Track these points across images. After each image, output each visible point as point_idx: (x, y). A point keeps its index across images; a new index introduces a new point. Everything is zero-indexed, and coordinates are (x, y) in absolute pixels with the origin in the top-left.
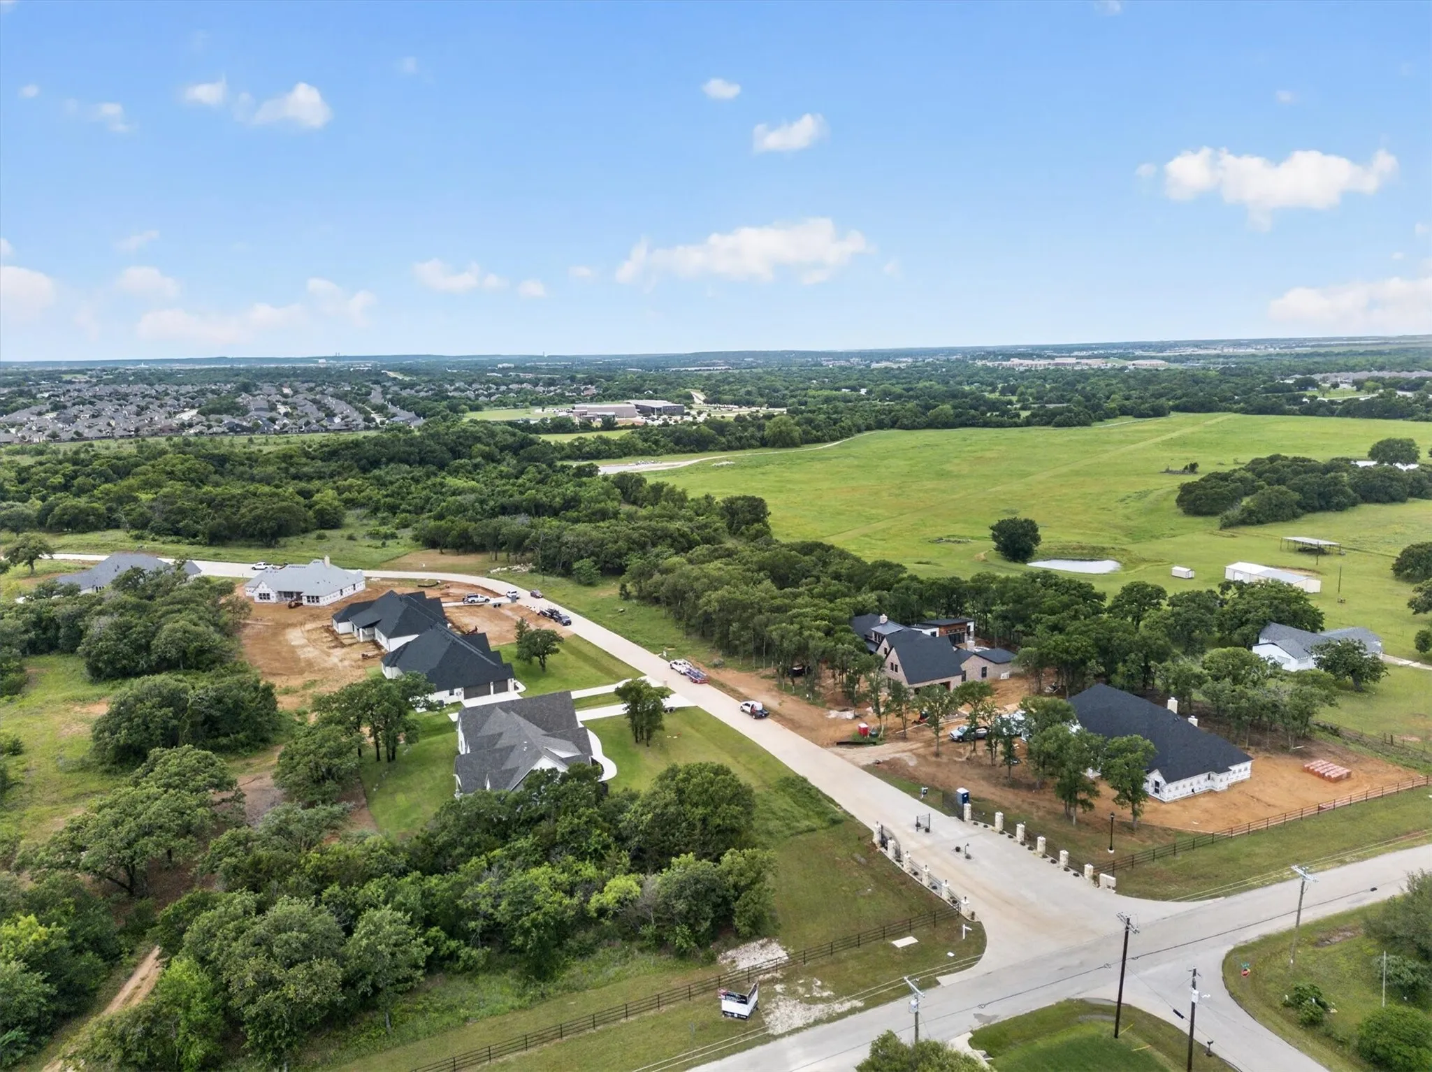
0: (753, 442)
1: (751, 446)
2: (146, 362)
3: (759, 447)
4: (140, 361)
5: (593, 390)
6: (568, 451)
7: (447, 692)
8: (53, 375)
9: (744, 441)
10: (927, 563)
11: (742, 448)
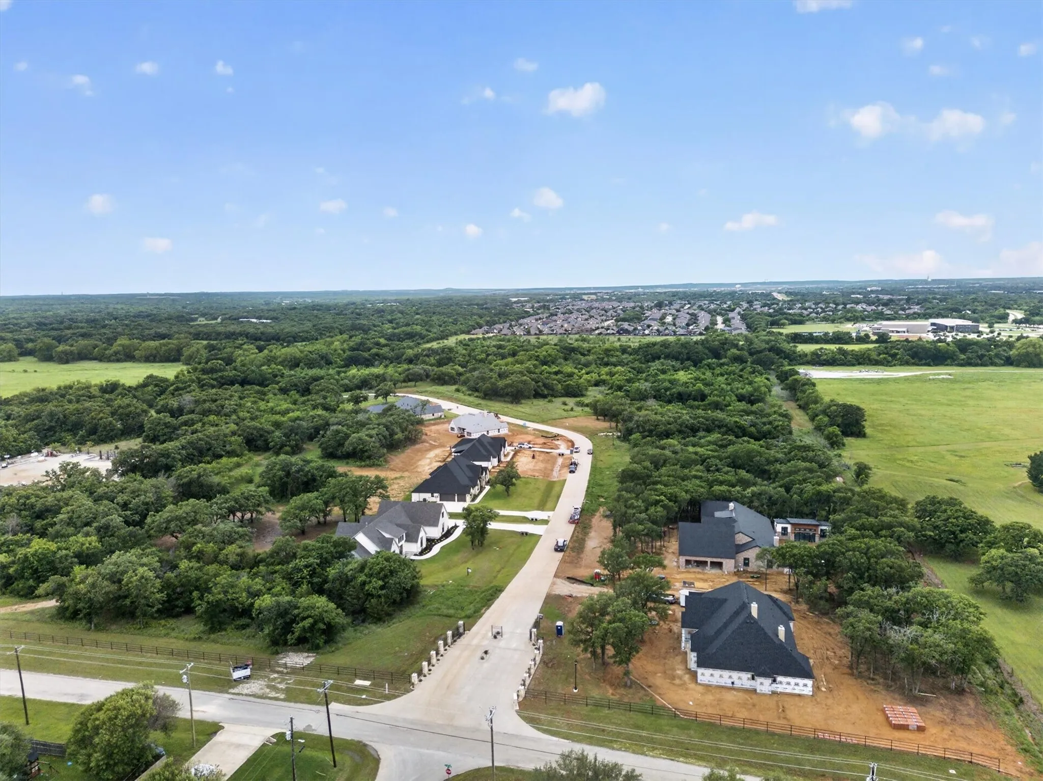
0: (997, 361)
1: (993, 364)
2: (642, 287)
3: (1003, 365)
4: (638, 287)
5: (916, 309)
6: (809, 358)
7: (430, 494)
8: (577, 296)
9: (986, 358)
10: (957, 481)
11: (983, 365)
